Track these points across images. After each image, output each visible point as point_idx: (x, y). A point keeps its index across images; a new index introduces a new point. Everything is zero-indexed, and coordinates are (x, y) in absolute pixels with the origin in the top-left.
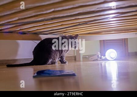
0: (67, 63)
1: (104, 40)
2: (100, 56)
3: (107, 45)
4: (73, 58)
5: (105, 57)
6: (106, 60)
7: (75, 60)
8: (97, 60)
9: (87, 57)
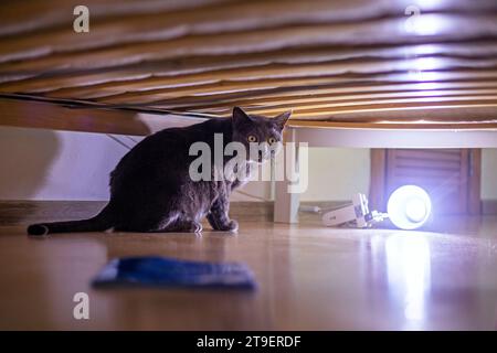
0: (235, 231)
1: (386, 150)
2: (365, 209)
3: (399, 167)
4: (263, 211)
5: (385, 215)
6: (388, 225)
7: (270, 217)
8: (352, 224)
9: (317, 209)
